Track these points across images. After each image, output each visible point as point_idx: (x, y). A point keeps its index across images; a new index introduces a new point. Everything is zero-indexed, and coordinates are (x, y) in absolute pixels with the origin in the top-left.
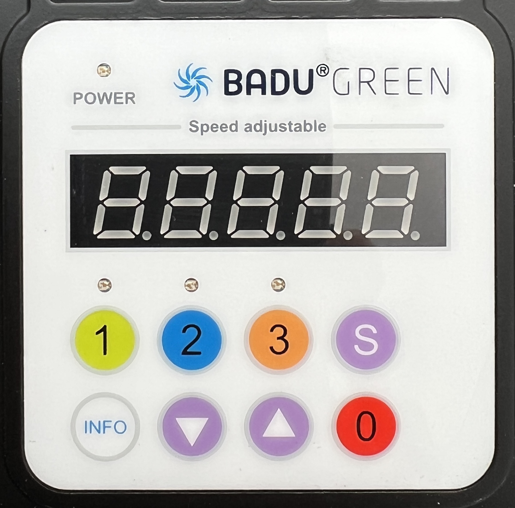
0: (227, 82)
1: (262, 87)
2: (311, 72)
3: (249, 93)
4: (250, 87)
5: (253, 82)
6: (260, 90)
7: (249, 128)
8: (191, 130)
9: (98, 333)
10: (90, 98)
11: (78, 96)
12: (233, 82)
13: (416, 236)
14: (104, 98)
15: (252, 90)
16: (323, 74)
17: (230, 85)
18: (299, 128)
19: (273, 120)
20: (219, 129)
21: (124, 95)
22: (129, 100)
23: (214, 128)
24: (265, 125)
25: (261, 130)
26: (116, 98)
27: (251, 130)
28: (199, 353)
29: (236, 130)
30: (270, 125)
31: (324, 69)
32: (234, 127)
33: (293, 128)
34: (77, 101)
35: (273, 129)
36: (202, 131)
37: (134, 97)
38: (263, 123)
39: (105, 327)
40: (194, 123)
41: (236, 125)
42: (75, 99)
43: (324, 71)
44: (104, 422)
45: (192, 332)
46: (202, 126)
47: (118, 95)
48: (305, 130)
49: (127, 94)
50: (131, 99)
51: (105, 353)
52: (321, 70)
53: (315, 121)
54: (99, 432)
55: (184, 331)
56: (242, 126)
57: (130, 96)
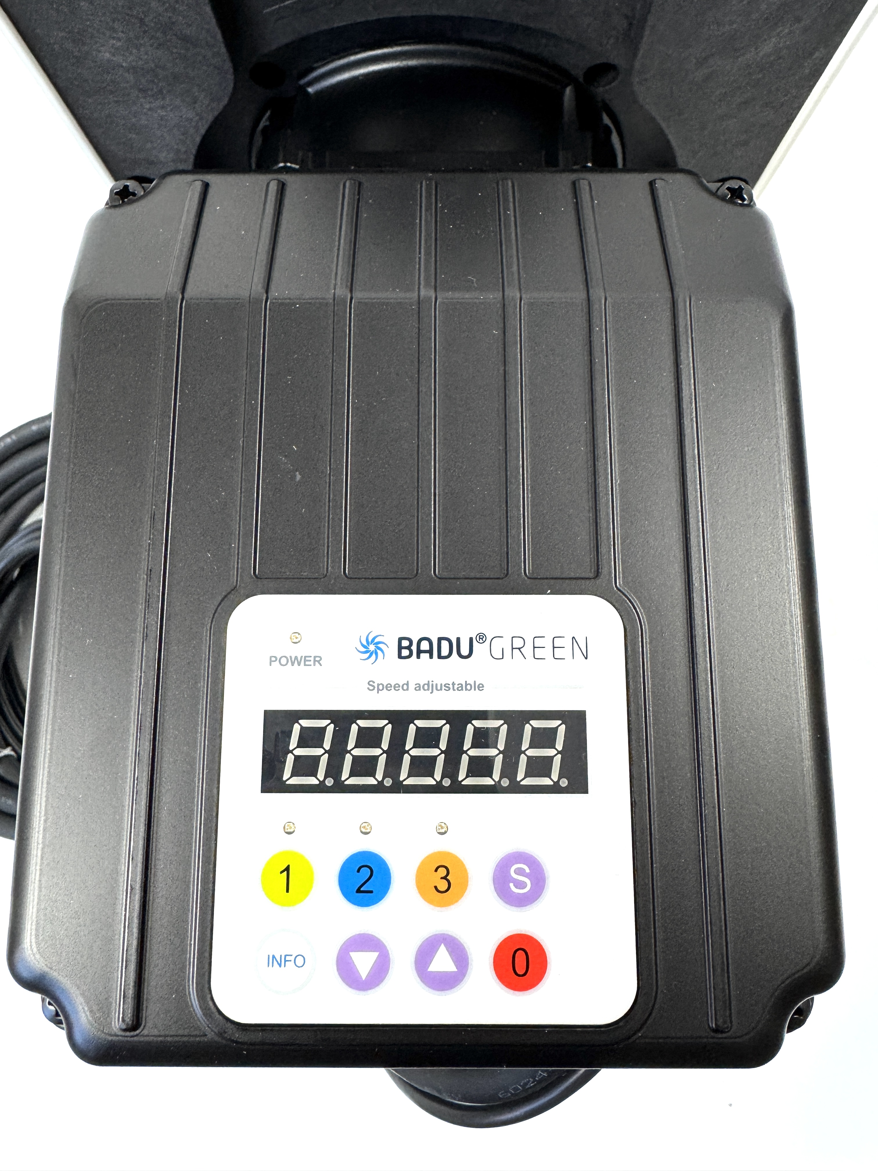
0: (400, 648)
1: (430, 652)
2: (471, 639)
3: (418, 657)
4: (419, 652)
5: (422, 648)
6: (428, 655)
7: (418, 687)
8: (368, 688)
9: (282, 872)
10: (284, 661)
11: (273, 659)
12: (405, 648)
13: (564, 783)
14: (295, 661)
15: (421, 655)
16: (481, 641)
17: (403, 651)
18: (461, 688)
19: (439, 681)
20: (393, 688)
21: (312, 659)
22: (317, 663)
23: (388, 687)
24: (432, 685)
25: (428, 689)
26: (305, 661)
27: (420, 690)
28: (371, 892)
29: (407, 689)
30: (436, 685)
31: (481, 637)
32: (405, 687)
33: (455, 688)
34: (272, 663)
35: (439, 688)
36: (378, 690)
37: (321, 659)
38: (431, 683)
39: (288, 866)
40: (371, 683)
41: (407, 684)
42: (271, 661)
43: (482, 639)
44: (286, 956)
45: (366, 872)
46: (378, 685)
47: (307, 659)
48: (466, 689)
49: (315, 657)
50: (319, 662)
51: (287, 891)
52: (480, 638)
53: (475, 682)
54: (280, 965)
55: (358, 871)
56: (412, 686)
57: (318, 659)
